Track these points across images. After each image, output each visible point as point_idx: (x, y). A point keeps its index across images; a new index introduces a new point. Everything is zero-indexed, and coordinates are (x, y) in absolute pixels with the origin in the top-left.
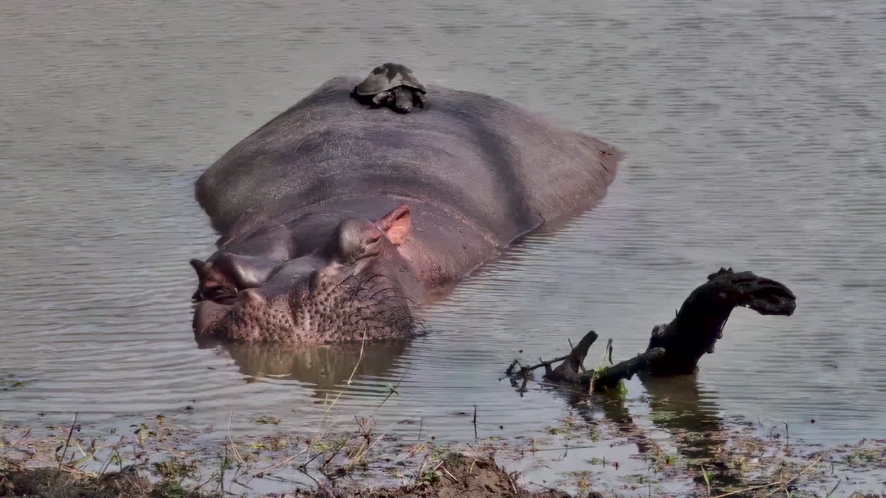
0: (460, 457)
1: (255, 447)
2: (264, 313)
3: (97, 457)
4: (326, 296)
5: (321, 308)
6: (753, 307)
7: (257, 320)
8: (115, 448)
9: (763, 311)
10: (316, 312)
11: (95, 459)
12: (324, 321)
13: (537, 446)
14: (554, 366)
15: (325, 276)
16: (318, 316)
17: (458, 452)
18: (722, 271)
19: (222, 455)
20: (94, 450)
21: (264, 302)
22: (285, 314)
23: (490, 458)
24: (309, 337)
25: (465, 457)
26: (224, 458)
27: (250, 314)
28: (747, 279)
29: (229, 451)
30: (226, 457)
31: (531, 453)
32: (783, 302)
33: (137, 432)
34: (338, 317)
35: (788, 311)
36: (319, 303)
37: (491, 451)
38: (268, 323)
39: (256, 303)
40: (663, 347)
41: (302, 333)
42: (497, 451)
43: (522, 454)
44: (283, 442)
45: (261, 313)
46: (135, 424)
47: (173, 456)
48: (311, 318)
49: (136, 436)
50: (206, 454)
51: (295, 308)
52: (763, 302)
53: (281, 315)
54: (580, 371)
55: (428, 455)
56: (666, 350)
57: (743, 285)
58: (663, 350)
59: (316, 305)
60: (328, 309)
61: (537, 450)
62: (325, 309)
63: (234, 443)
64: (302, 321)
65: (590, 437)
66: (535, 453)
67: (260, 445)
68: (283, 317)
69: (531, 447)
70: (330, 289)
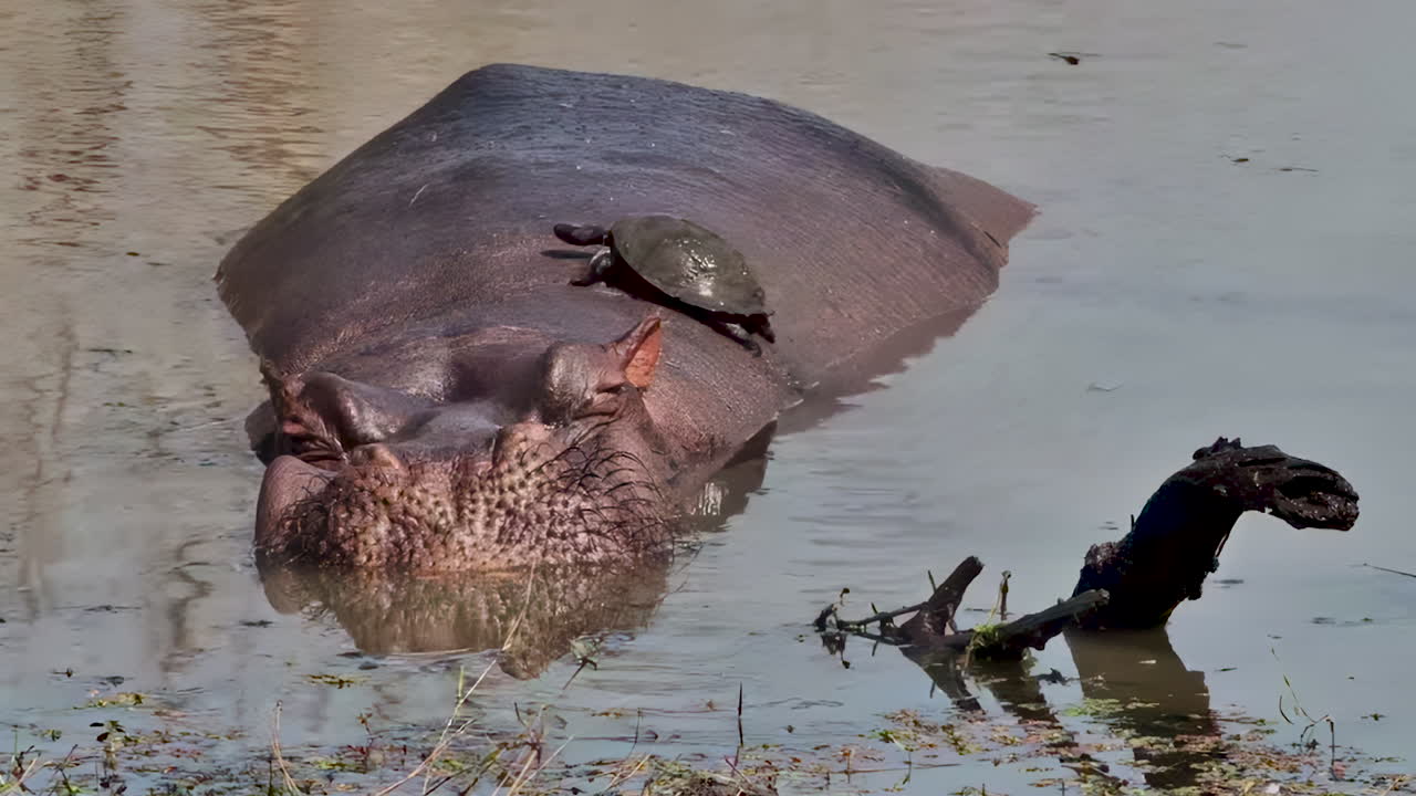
0: (710, 785)
1: (324, 767)
2: (401, 494)
3: (27, 784)
4: (523, 477)
5: (510, 497)
6: (1276, 513)
7: (385, 502)
8: (59, 768)
9: (1299, 522)
10: (499, 505)
11: (23, 788)
12: (512, 523)
13: (854, 763)
14: (899, 621)
15: (525, 440)
16: (503, 512)
17: (707, 775)
18: (1222, 442)
19: (261, 782)
20: (22, 771)
21: (403, 473)
22: (443, 499)
23: (770, 787)
24: (480, 548)
25: (722, 784)
26: (267, 789)
27: (373, 493)
28: (1268, 459)
29: (275, 772)
30: (271, 786)
31: (845, 776)
32: (1335, 505)
33: (102, 738)
34: (539, 519)
35: (1343, 522)
36: (506, 490)
37: (769, 773)
38: (406, 512)
39: (387, 473)
40: (1106, 589)
41: (468, 541)
42: (781, 773)
43: (828, 779)
44: (376, 756)
45: (395, 493)
46: (100, 722)
47: (171, 782)
48: (490, 514)
49: (101, 746)
50: (231, 780)
51: (461, 490)
52: (1298, 504)
53: (432, 500)
54: (949, 631)
55: (652, 781)
56: (1111, 595)
57: (1259, 470)
58: (1106, 594)
59: (502, 491)
60: (523, 502)
61: (854, 772)
62: (516, 502)
63: (284, 758)
64: (471, 516)
65: (953, 747)
66: (852, 776)
67: (334, 762)
68: (437, 504)
69: (843, 766)
70: (532, 465)
